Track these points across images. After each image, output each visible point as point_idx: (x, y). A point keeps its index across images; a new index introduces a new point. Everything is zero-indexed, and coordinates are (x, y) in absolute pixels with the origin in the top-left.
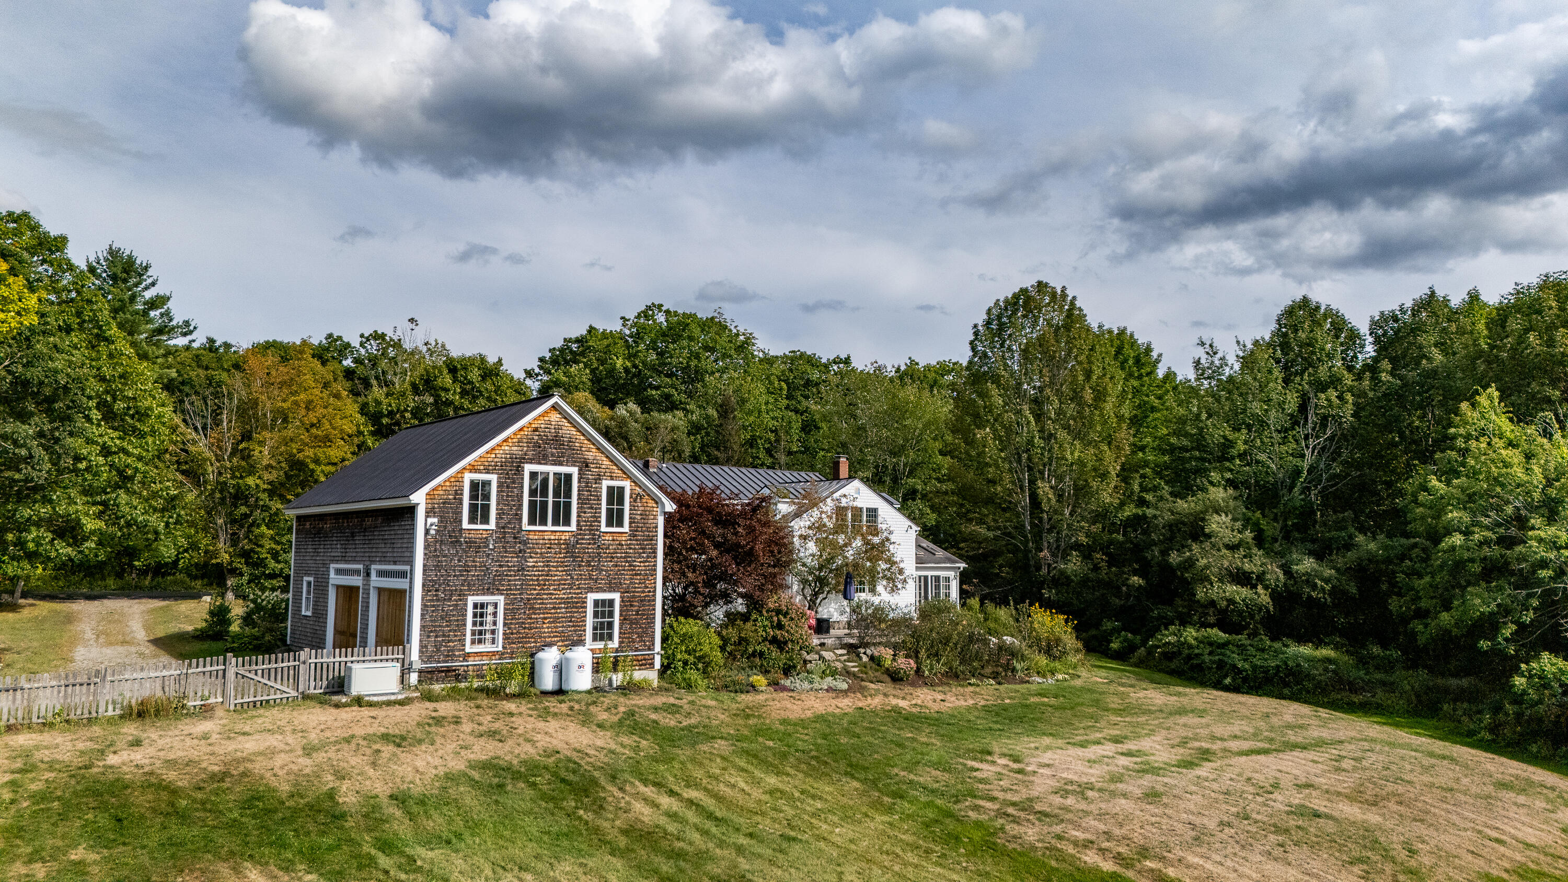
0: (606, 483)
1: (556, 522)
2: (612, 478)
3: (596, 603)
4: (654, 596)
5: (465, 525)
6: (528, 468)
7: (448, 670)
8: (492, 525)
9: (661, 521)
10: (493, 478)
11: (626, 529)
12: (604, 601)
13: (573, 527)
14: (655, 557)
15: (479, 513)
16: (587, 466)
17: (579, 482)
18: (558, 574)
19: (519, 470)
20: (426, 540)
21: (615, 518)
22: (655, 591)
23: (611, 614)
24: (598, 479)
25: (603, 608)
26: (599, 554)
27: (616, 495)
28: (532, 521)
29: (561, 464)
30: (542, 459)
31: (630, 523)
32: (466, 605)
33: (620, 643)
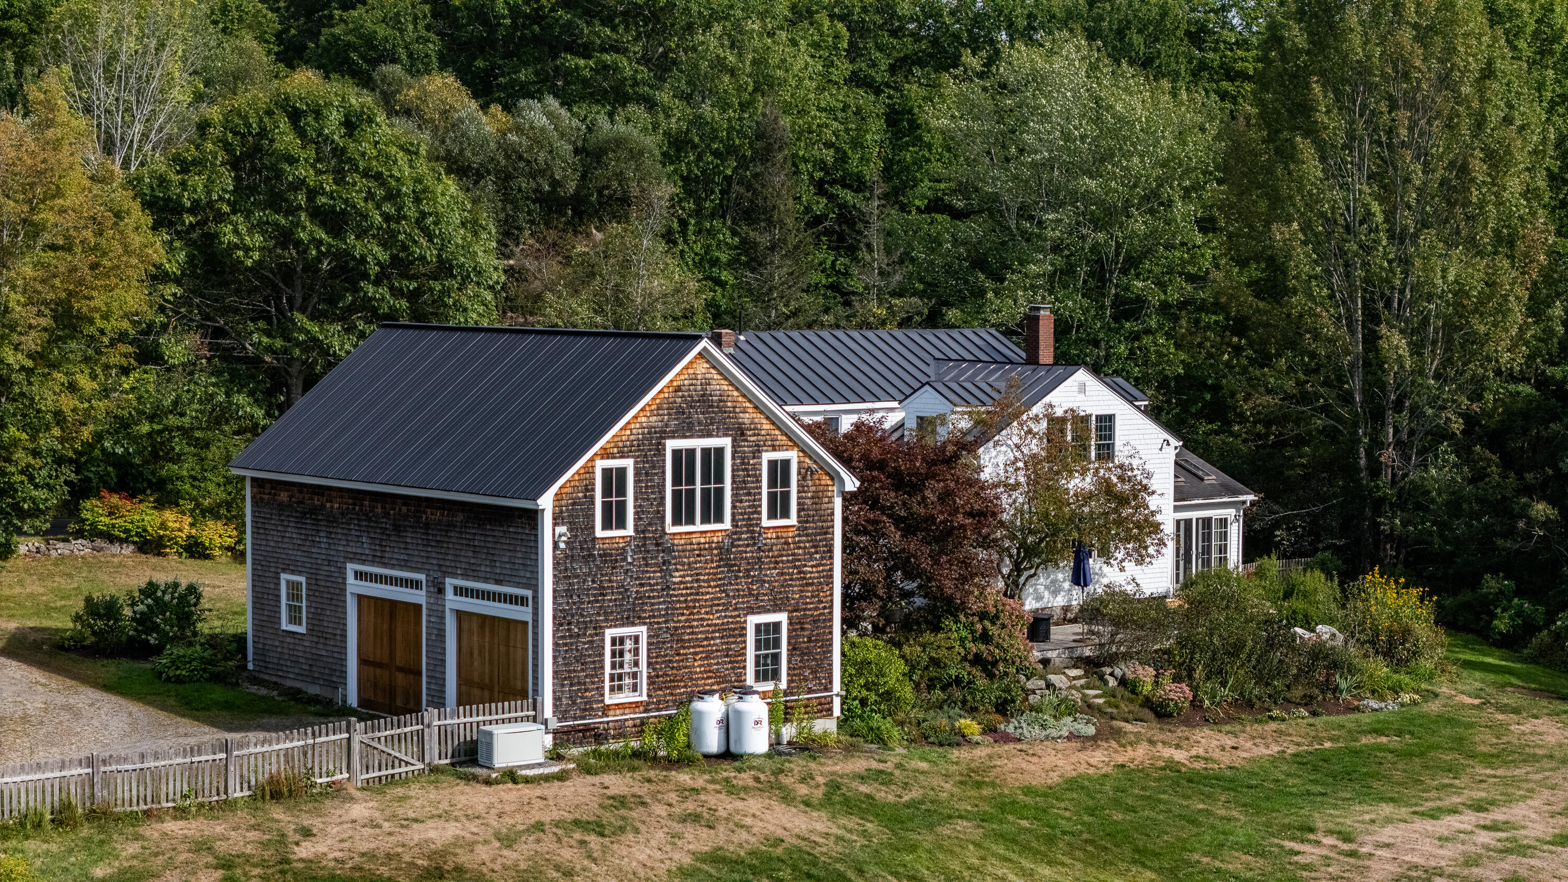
0: (767, 456)
1: (706, 519)
2: (774, 448)
3: (758, 627)
4: (831, 613)
5: (599, 533)
6: (671, 445)
7: (587, 729)
8: (630, 531)
9: (838, 503)
10: (629, 463)
11: (793, 520)
12: (767, 625)
13: (727, 525)
14: (831, 558)
15: (613, 517)
16: (743, 434)
17: (733, 458)
18: (710, 592)
19: (660, 451)
20: (554, 557)
21: (779, 507)
22: (831, 607)
23: (777, 643)
24: (757, 453)
25: (768, 634)
26: (759, 559)
27: (779, 471)
28: (677, 521)
29: (709, 435)
30: (685, 431)
31: (799, 511)
32: (603, 640)
33: (790, 682)
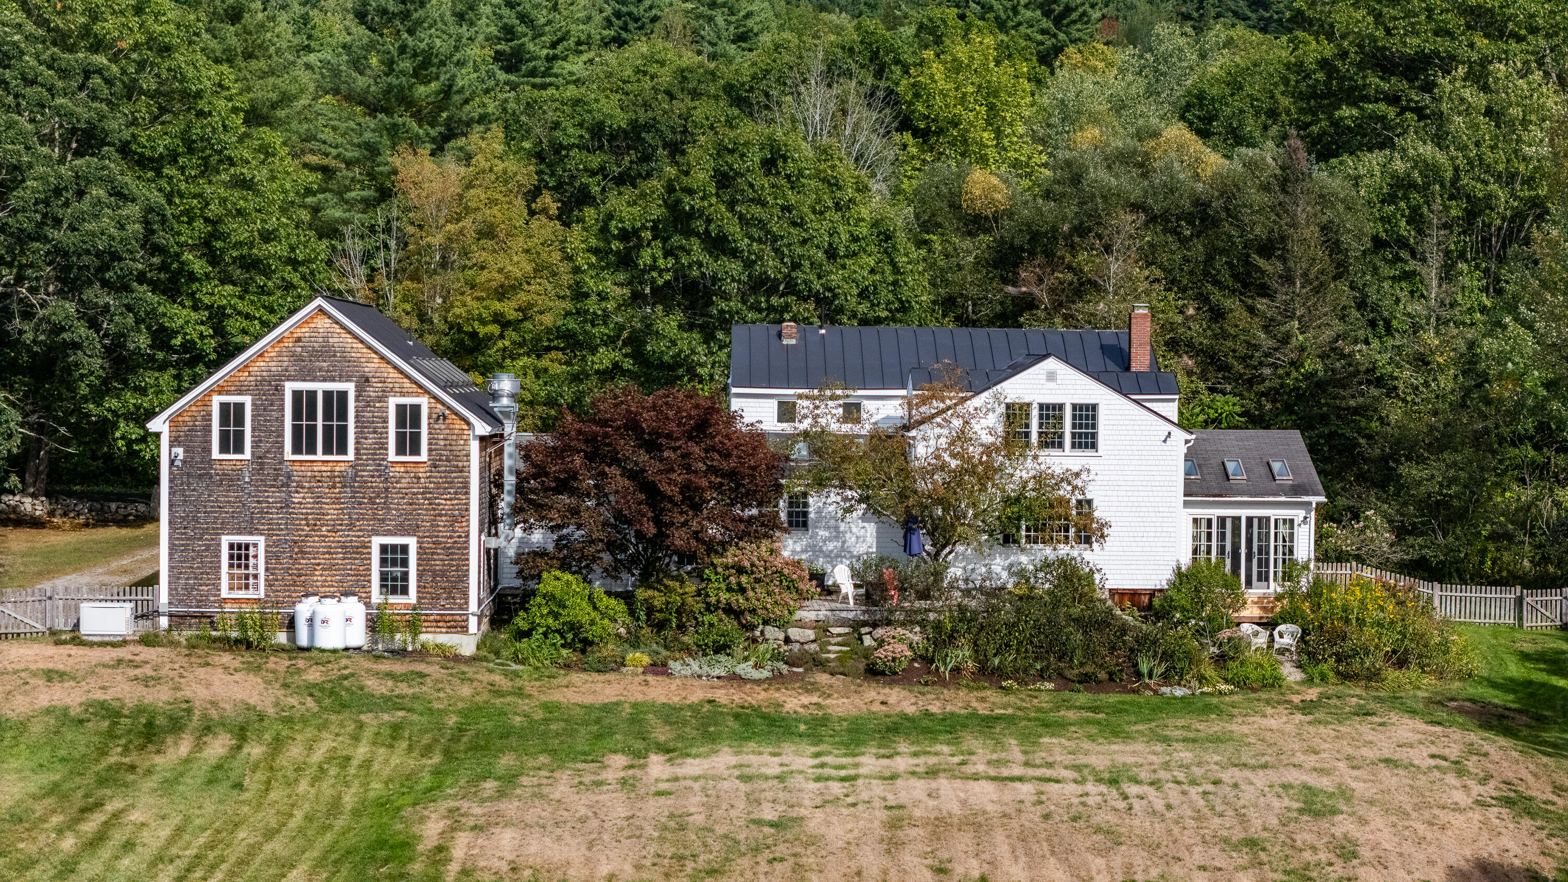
0: (393, 402)
1: (327, 450)
2: (402, 394)
3: (384, 549)
4: (467, 542)
5: (216, 454)
6: (290, 387)
7: (203, 616)
8: (247, 455)
9: (475, 446)
10: (247, 400)
11: (424, 457)
12: (394, 548)
13: (351, 456)
14: (467, 493)
15: (231, 442)
16: (367, 380)
17: (357, 400)
18: (332, 512)
19: (279, 390)
20: (171, 473)
21: (409, 444)
22: (467, 536)
23: (405, 563)
24: (383, 398)
25: (393, 555)
26: (387, 489)
27: (408, 416)
28: (297, 449)
29: (333, 380)
30: (307, 374)
31: (430, 450)
32: (219, 545)
33: (419, 598)
